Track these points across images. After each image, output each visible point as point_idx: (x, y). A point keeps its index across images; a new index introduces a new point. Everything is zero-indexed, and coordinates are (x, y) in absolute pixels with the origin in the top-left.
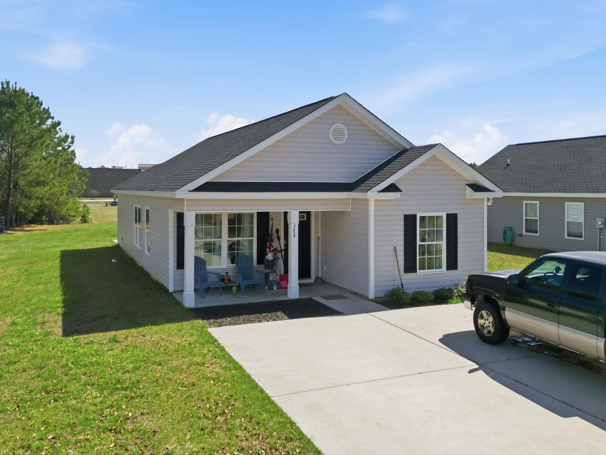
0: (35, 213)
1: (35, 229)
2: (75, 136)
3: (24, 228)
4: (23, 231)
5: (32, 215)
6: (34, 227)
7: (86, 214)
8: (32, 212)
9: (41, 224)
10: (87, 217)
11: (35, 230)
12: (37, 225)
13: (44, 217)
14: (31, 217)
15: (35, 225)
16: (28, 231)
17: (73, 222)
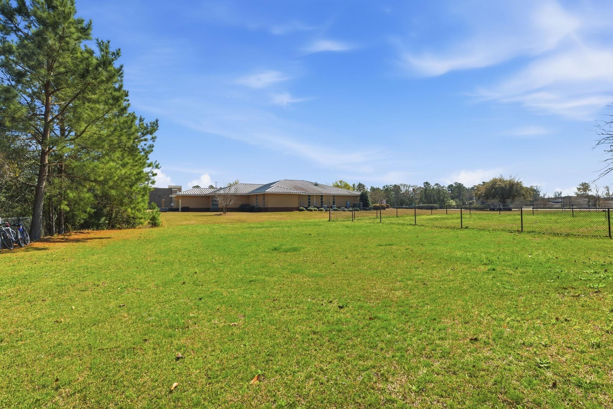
0: (89, 214)
1: (89, 236)
2: (144, 119)
3: (70, 235)
4: (67, 241)
5: (84, 216)
6: (88, 233)
7: (156, 216)
8: (85, 212)
9: (98, 229)
10: (158, 220)
11: (91, 239)
12: (93, 230)
13: (103, 219)
14: (83, 219)
15: (90, 231)
16: (77, 241)
17: (141, 226)
